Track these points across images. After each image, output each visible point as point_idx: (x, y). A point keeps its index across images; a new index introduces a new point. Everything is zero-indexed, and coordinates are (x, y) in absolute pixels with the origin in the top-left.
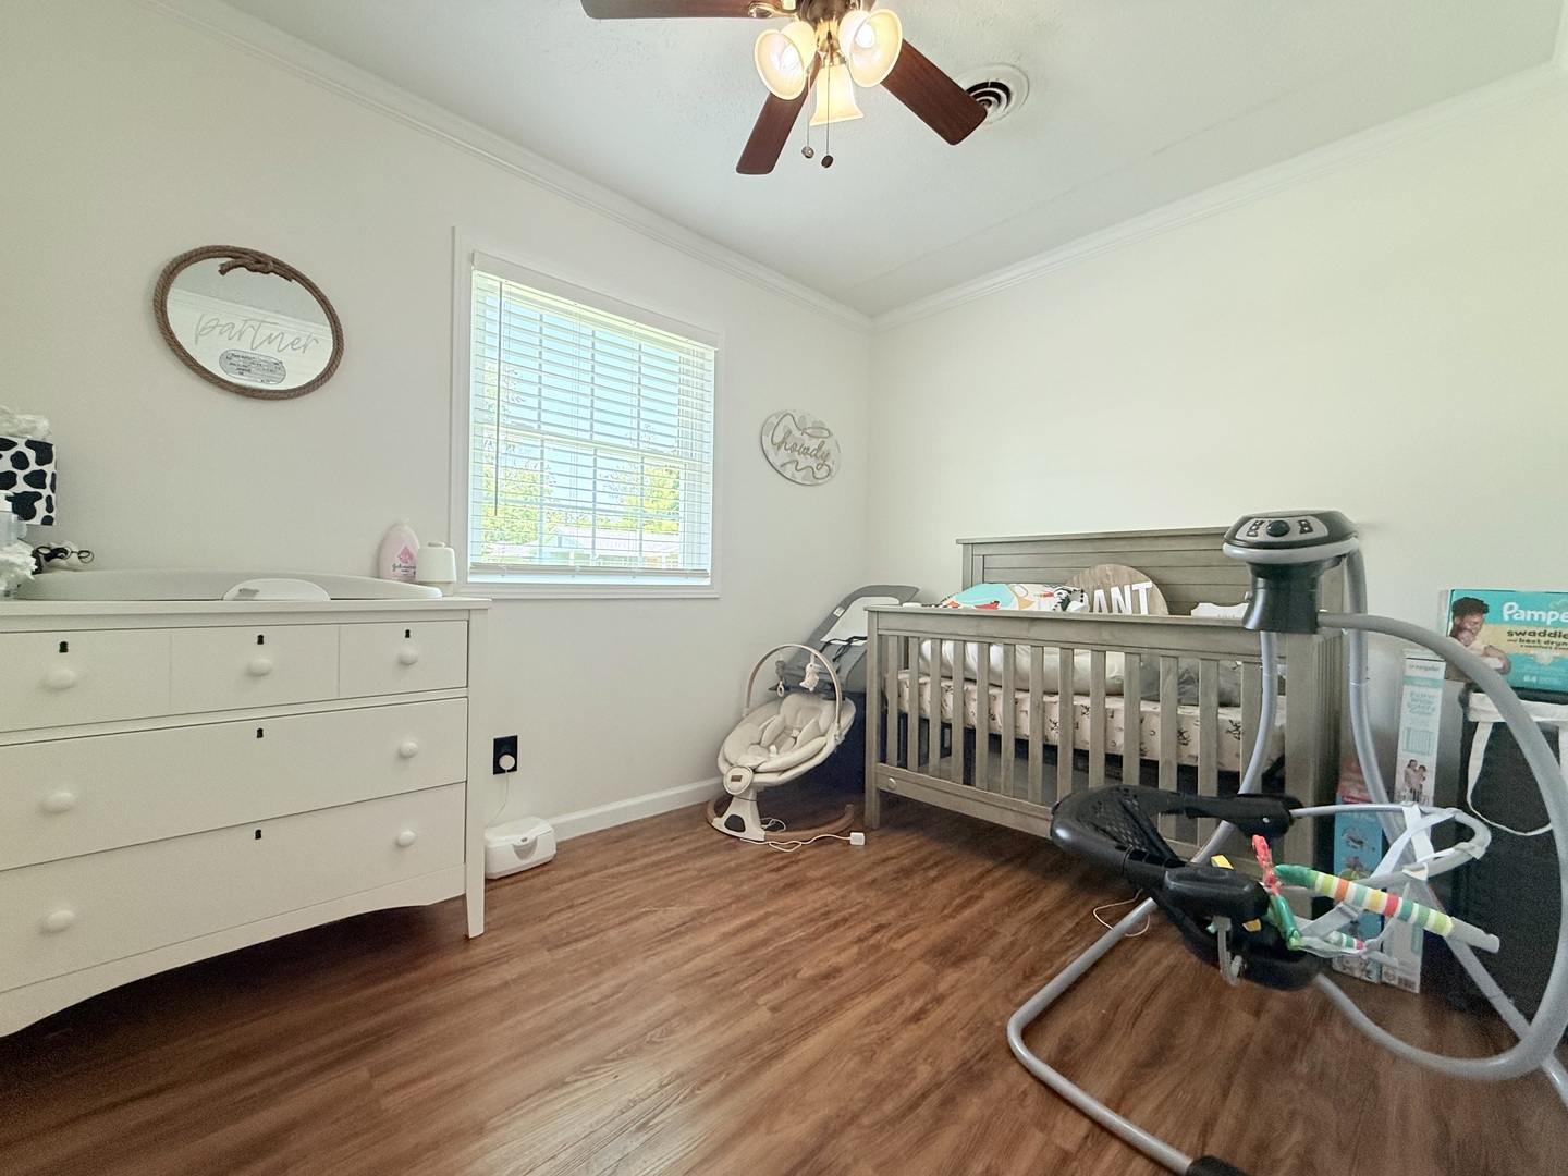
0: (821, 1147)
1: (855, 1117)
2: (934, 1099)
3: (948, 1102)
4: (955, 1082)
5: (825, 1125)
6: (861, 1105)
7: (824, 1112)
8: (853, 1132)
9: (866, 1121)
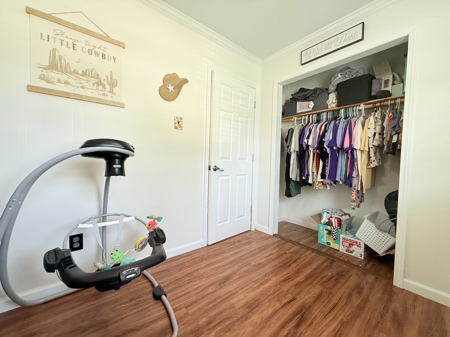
0: (248, 313)
1: (238, 320)
2: (213, 325)
3: (209, 324)
4: (203, 330)
5: (247, 318)
6: (236, 324)
7: (247, 322)
8: (239, 316)
9: (235, 319)
